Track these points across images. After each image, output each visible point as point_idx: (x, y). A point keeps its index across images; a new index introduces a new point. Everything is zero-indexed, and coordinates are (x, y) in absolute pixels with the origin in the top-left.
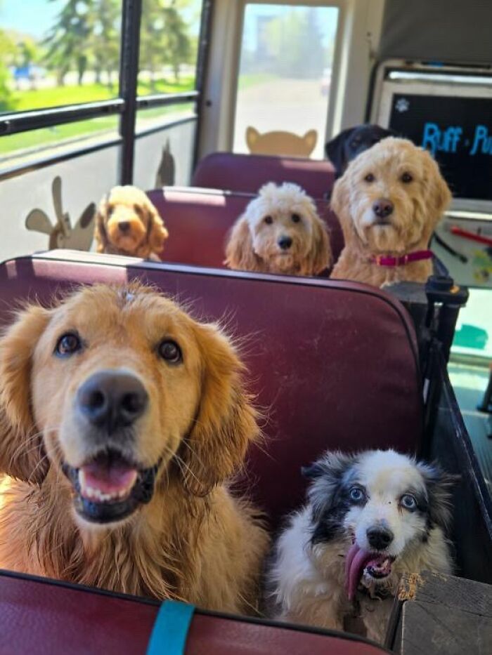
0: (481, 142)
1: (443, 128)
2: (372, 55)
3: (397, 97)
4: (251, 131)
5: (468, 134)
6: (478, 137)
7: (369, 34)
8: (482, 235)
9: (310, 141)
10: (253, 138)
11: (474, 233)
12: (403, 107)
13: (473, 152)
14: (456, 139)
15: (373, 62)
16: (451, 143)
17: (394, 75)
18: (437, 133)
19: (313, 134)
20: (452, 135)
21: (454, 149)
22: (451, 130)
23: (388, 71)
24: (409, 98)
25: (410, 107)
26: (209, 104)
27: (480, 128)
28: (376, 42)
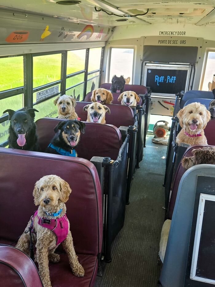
0: (169, 79)
1: (160, 77)
2: (141, 60)
3: (148, 69)
5: (166, 78)
6: (168, 79)
7: (140, 56)
8: (171, 103)
9: (128, 80)
11: (170, 102)
12: (150, 72)
13: (167, 82)
14: (163, 79)
15: (142, 62)
16: (162, 80)
17: (147, 64)
18: (158, 78)
19: (129, 78)
20: (162, 78)
21: (162, 82)
22: (162, 77)
23: (146, 63)
24: (151, 69)
25: (151, 72)
26: (103, 71)
27: (168, 76)
28: (142, 57)
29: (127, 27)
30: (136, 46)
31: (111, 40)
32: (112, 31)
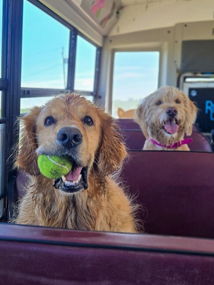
2: (177, 71)
3: (191, 90)
4: (120, 110)
7: (175, 62)
10: (121, 113)
12: (194, 94)
15: (178, 75)
17: (188, 80)
23: (185, 78)
24: (197, 90)
25: (198, 94)
26: (100, 97)
28: (179, 64)
29: (147, 7)
30: (166, 45)
31: (114, 33)
32: (118, 13)
